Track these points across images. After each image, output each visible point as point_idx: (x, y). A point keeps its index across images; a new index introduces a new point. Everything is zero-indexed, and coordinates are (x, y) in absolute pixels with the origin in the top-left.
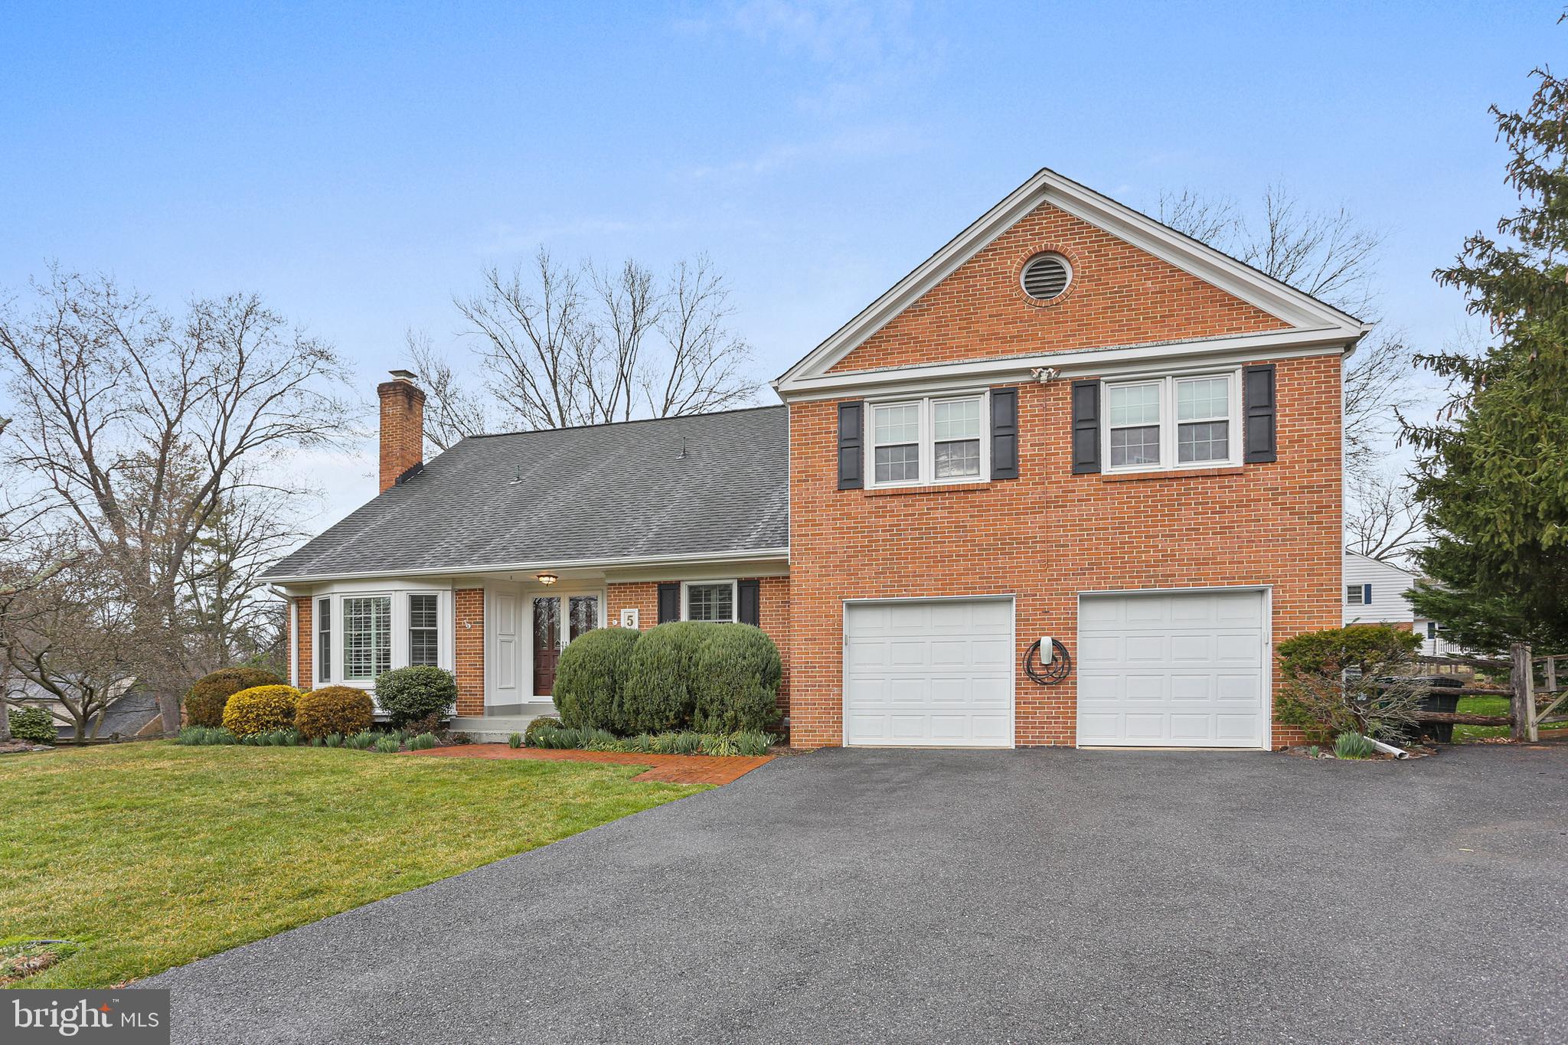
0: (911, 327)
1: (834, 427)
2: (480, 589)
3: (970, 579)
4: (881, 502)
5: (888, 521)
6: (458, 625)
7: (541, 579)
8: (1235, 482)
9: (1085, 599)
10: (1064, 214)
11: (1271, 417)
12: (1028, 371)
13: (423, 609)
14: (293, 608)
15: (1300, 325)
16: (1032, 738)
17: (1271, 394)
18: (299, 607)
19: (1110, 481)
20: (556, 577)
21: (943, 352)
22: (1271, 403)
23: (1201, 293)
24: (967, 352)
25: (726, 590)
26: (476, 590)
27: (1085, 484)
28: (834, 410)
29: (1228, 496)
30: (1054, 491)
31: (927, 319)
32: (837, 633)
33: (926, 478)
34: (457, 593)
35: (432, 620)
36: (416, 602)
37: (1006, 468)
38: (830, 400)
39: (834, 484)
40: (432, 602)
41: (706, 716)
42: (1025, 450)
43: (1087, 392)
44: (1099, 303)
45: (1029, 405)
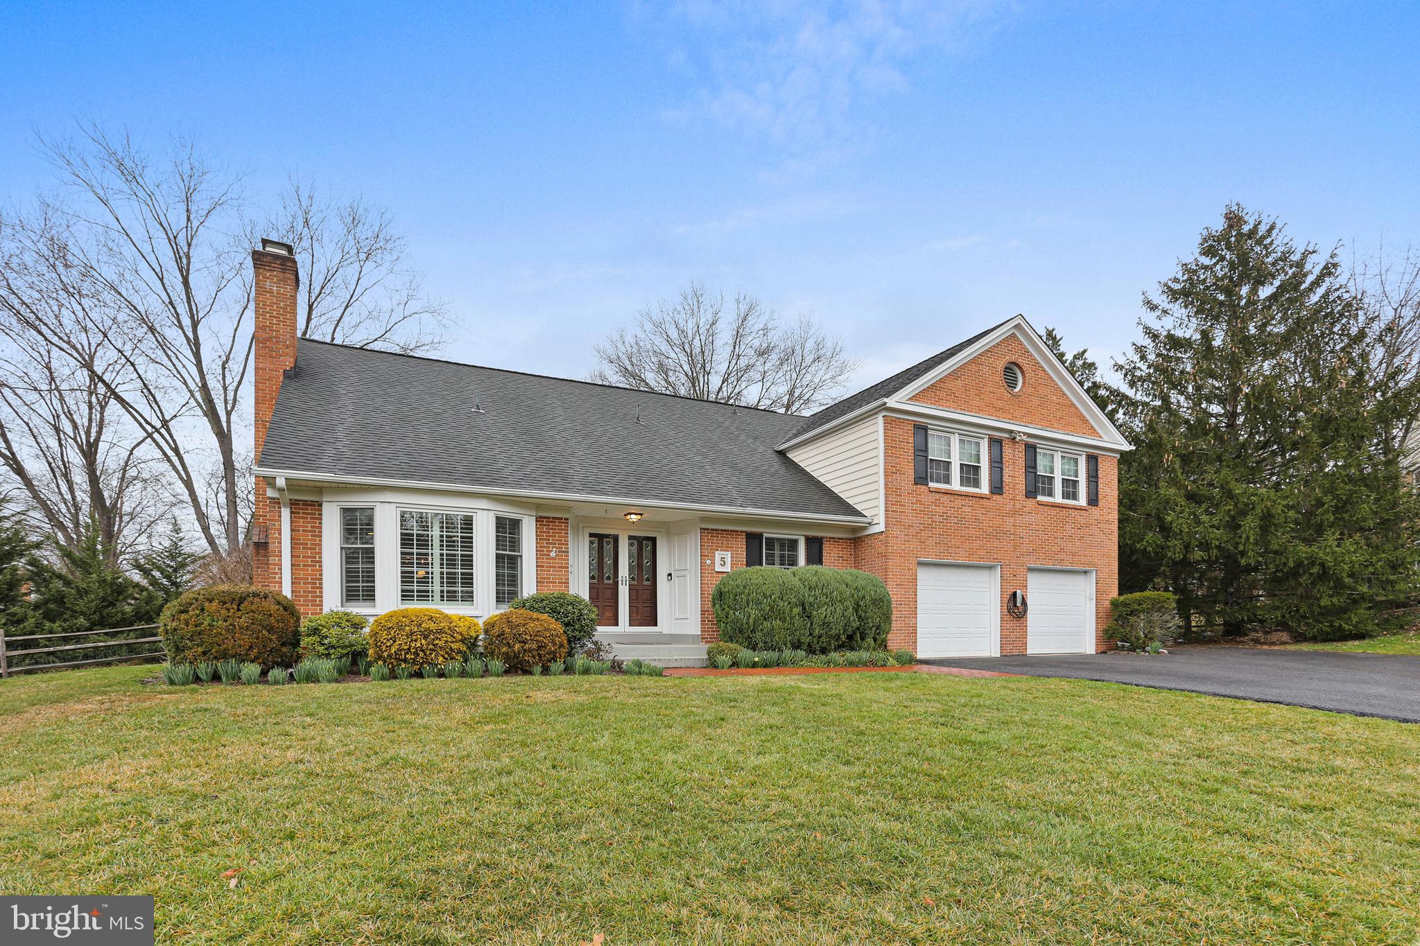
0: (950, 385)
1: (911, 440)
2: (565, 519)
3: (981, 553)
4: (937, 496)
5: (941, 509)
6: (539, 552)
7: (629, 517)
8: (1085, 514)
9: (1031, 570)
10: (1021, 344)
11: (1097, 482)
12: (1011, 432)
13: (507, 531)
14: (286, 513)
15: (1106, 438)
16: (1007, 652)
17: (1097, 471)
18: (292, 513)
19: (1040, 504)
20: (641, 515)
21: (966, 407)
22: (1097, 477)
23: (1072, 410)
24: (979, 410)
25: (793, 544)
26: (561, 519)
27: (1030, 503)
28: (911, 427)
29: (1083, 521)
30: (1018, 506)
31: (959, 383)
32: (914, 580)
33: (956, 485)
34: (539, 520)
35: (515, 544)
36: (501, 523)
37: (997, 488)
38: (909, 420)
39: (912, 478)
40: (515, 524)
41: (863, 639)
42: (1006, 479)
43: (1031, 450)
44: (1036, 402)
45: (1007, 450)
